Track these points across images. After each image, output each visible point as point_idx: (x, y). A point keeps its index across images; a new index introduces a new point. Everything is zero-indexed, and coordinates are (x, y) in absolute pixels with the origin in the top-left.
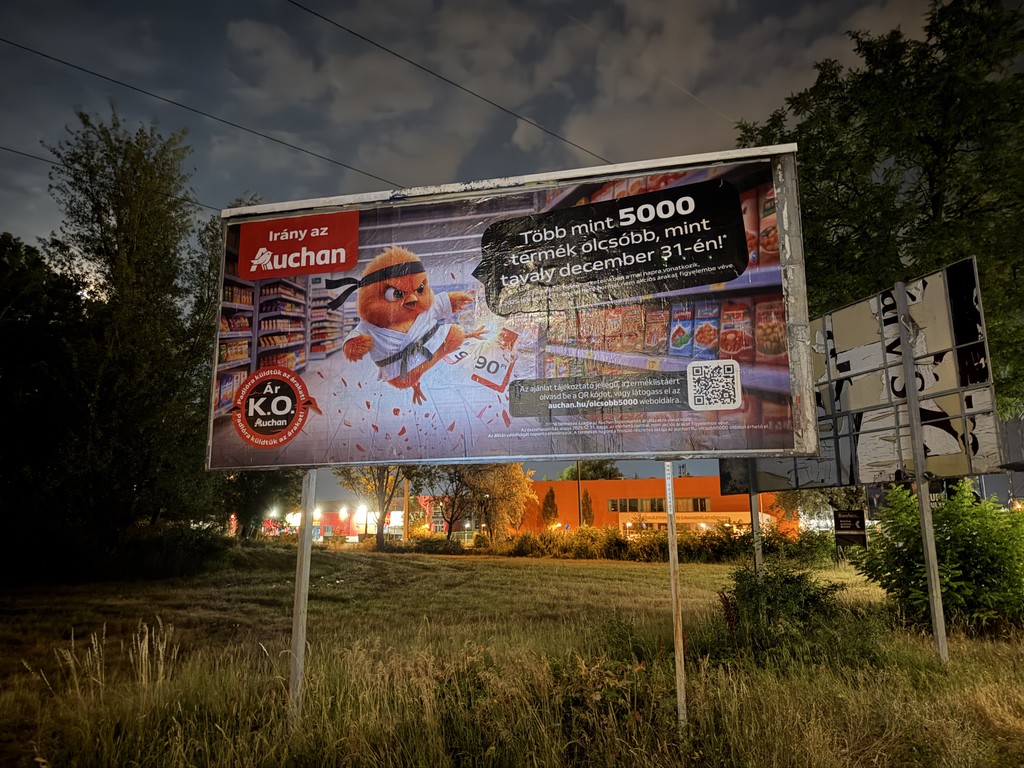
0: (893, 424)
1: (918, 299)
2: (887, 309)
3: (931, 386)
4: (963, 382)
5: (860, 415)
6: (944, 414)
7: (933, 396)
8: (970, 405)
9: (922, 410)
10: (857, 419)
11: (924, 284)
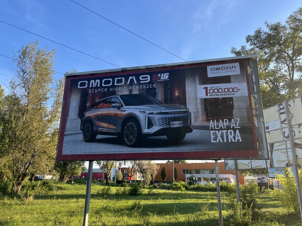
1: (292, 106)
2: (281, 109)
3: (297, 135)
7: (299, 139)
9: (295, 143)
10: (272, 145)
11: (294, 101)
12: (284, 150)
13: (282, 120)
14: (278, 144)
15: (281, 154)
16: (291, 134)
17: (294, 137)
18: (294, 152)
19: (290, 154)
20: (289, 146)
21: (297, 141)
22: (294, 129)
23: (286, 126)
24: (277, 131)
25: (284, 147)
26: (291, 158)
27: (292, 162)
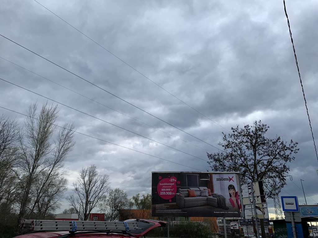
0: (251, 208)
1: (254, 186)
2: (249, 186)
3: (257, 202)
4: (262, 202)
5: (245, 206)
6: (259, 207)
7: (258, 204)
8: (263, 206)
9: (256, 206)
10: (244, 206)
11: (255, 183)
12: (251, 210)
13: (249, 193)
14: (248, 206)
15: (249, 211)
16: (254, 201)
17: (255, 203)
18: (255, 211)
19: (253, 212)
20: (253, 207)
21: (257, 205)
22: (255, 198)
23: (251, 196)
24: (247, 198)
25: (250, 208)
26: (254, 214)
27: (254, 216)
